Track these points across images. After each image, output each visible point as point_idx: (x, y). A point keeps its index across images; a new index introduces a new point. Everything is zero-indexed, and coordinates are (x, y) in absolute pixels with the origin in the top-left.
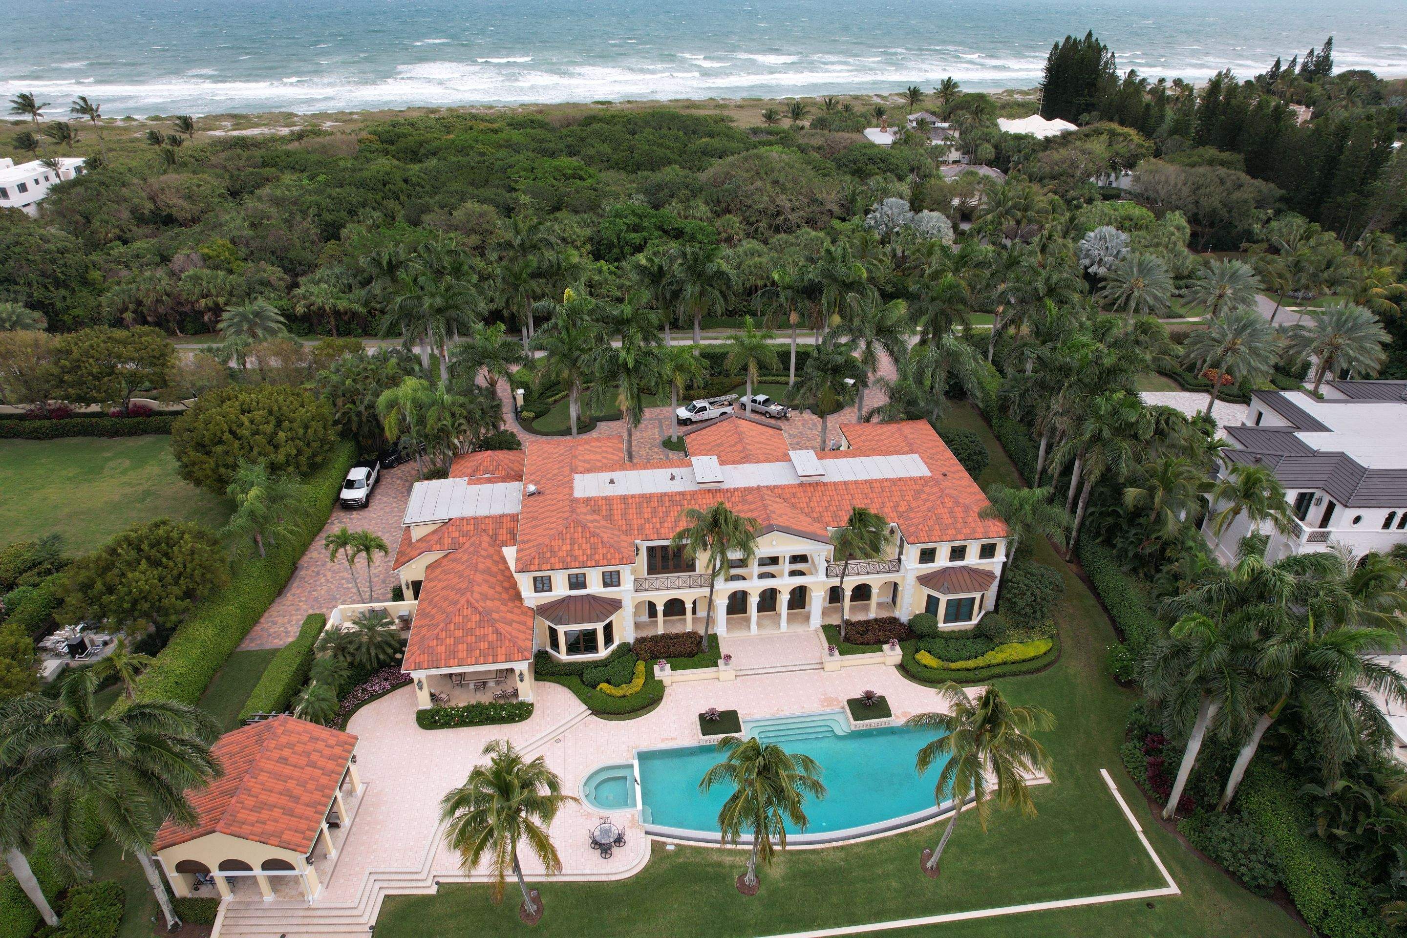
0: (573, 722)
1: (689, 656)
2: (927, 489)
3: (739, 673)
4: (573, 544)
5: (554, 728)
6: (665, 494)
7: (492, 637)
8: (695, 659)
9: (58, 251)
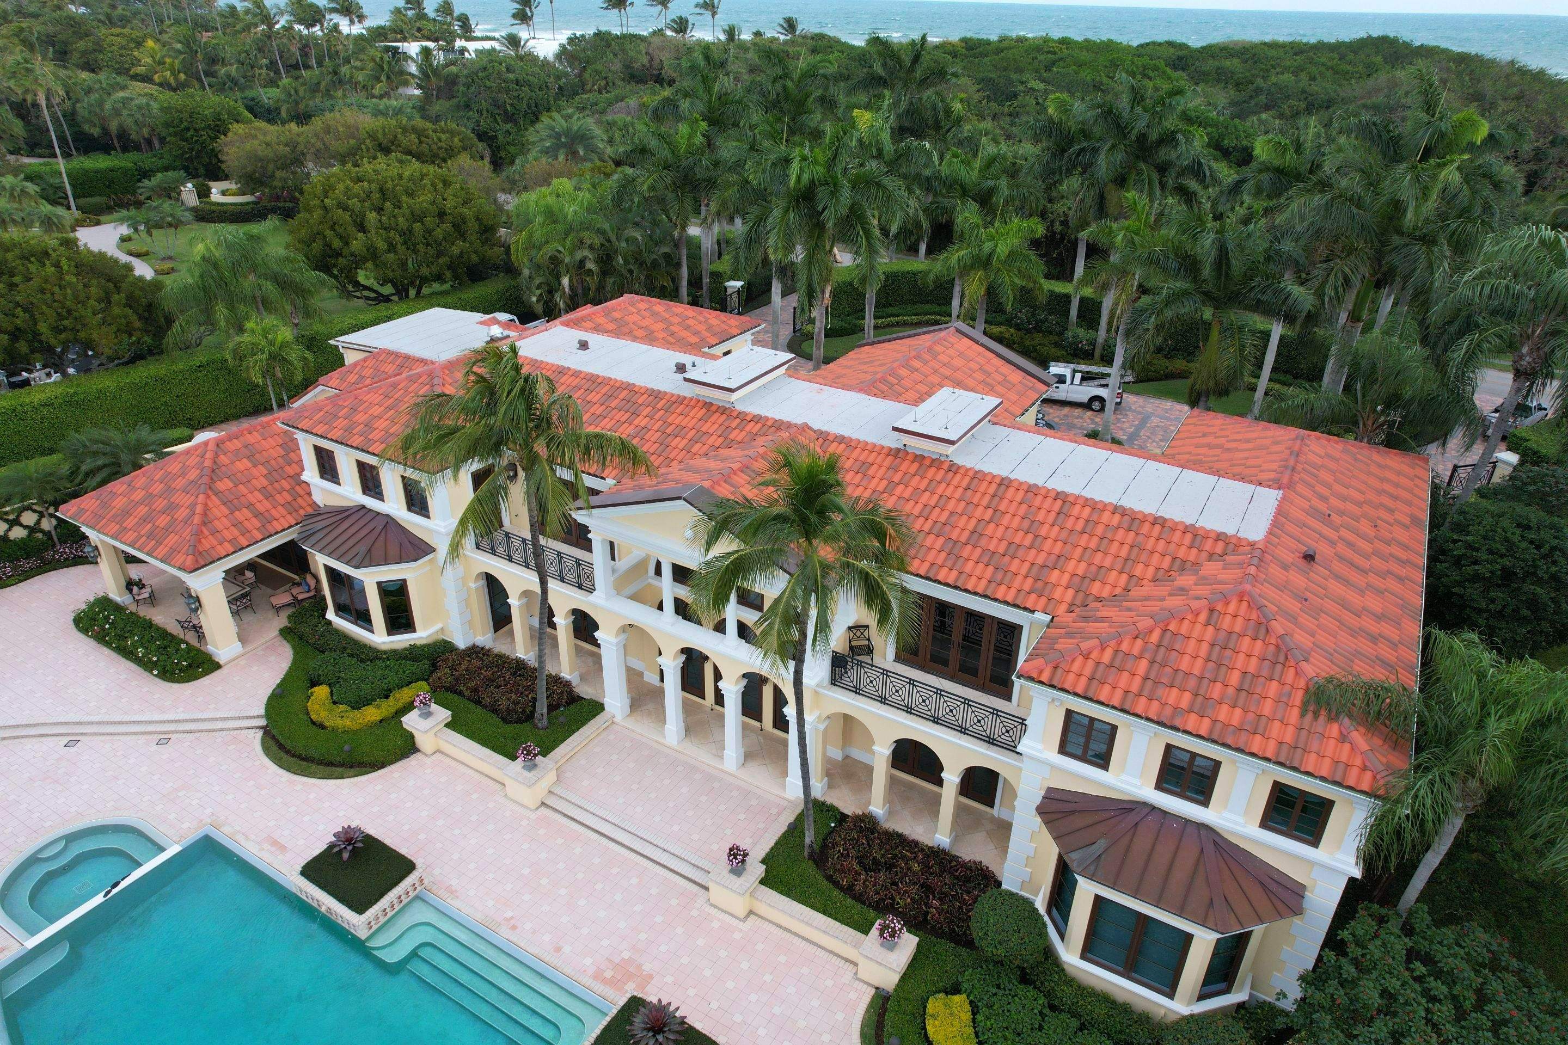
0: (220, 725)
1: (504, 720)
2: (1210, 569)
3: (550, 801)
4: (389, 408)
5: (181, 717)
6: (629, 388)
7: (182, 514)
8: (509, 729)
9: (517, 82)
